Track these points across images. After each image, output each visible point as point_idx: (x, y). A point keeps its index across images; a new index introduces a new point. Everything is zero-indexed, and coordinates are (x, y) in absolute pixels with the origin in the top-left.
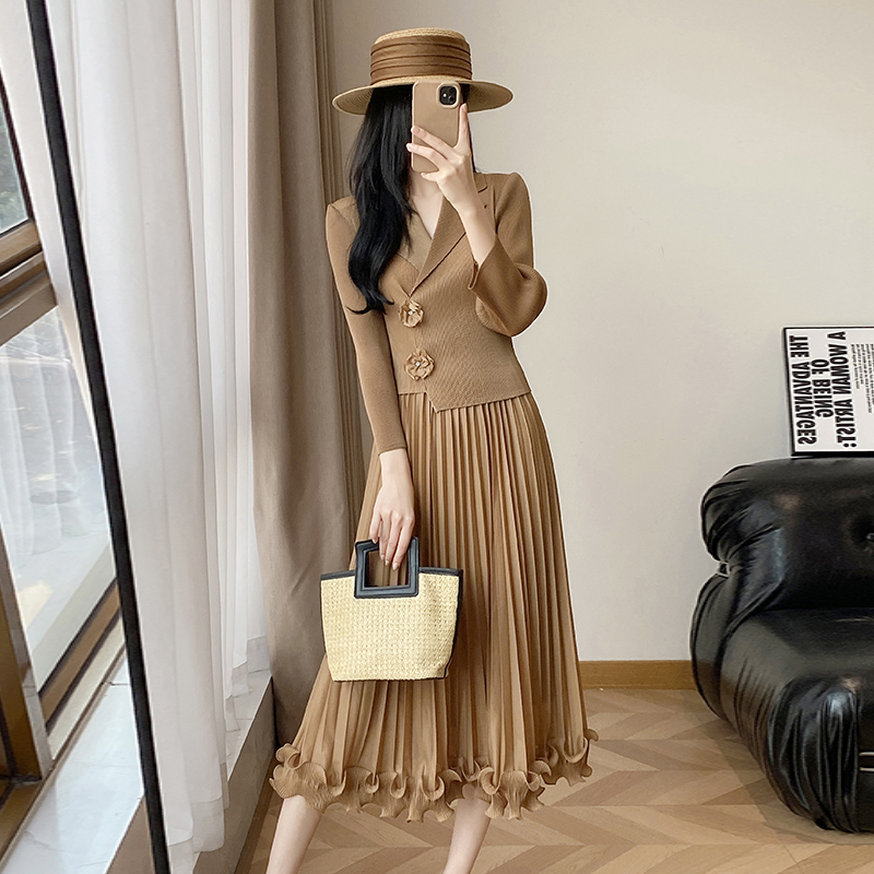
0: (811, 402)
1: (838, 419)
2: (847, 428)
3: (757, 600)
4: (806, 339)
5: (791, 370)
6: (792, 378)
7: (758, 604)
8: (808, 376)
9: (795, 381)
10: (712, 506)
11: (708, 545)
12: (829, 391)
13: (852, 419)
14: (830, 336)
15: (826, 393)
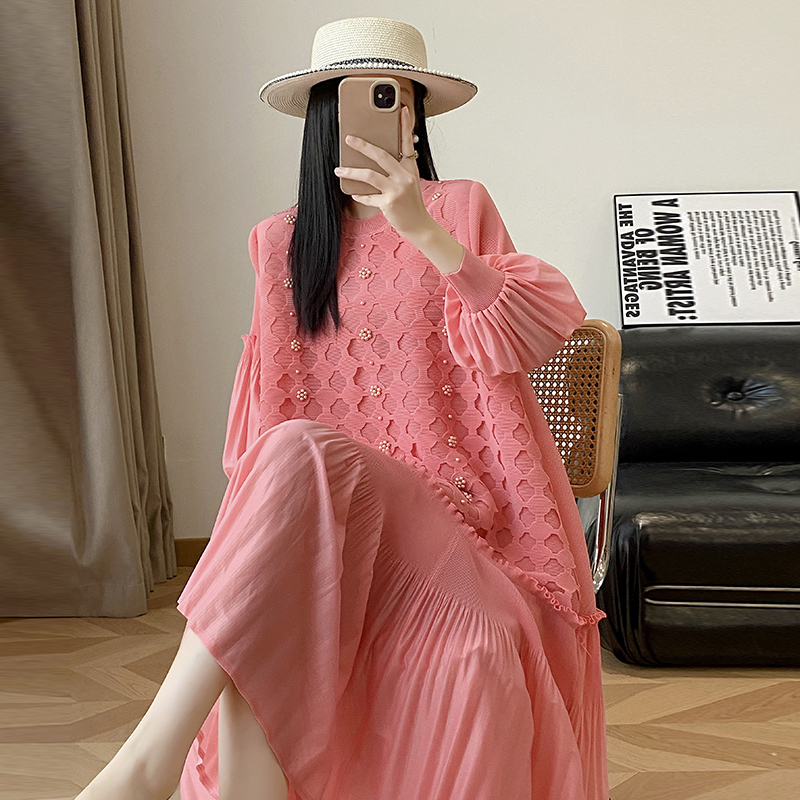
0: (635, 275)
1: (669, 292)
4: (630, 206)
5: (621, 240)
6: (621, 249)
8: (632, 247)
9: (623, 252)
12: (655, 261)
13: (690, 292)
14: (654, 203)
15: (651, 265)
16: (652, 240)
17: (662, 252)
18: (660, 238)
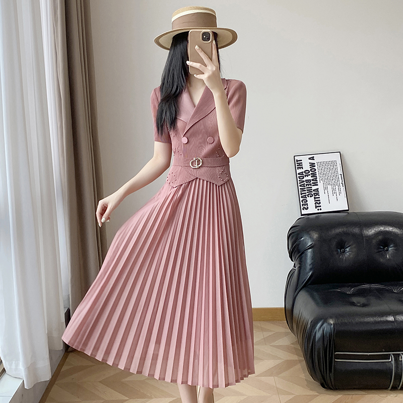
0: (305, 191)
1: (315, 198)
2: (318, 202)
4: (301, 160)
5: (298, 176)
6: (298, 179)
7: (305, 282)
8: (303, 178)
9: (299, 181)
11: (290, 254)
12: (311, 184)
13: (319, 198)
14: (309, 159)
15: (310, 186)
16: (310, 175)
17: (313, 180)
18: (311, 174)
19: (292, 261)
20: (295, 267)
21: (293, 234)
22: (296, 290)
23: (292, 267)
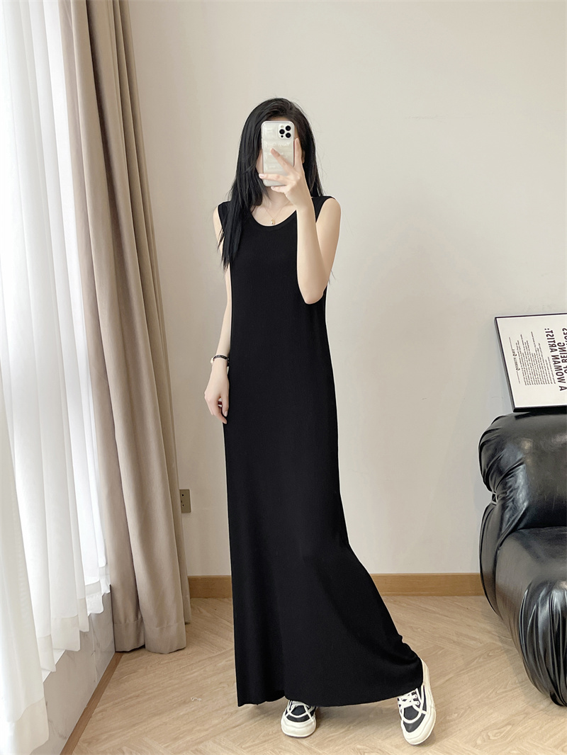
3: (513, 521)
7: (514, 524)
10: (484, 448)
11: (483, 478)
19: (490, 490)
20: (495, 501)
21: (489, 443)
22: (498, 537)
23: (490, 501)
